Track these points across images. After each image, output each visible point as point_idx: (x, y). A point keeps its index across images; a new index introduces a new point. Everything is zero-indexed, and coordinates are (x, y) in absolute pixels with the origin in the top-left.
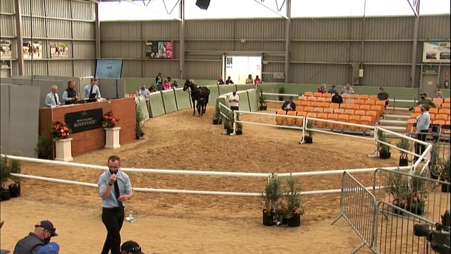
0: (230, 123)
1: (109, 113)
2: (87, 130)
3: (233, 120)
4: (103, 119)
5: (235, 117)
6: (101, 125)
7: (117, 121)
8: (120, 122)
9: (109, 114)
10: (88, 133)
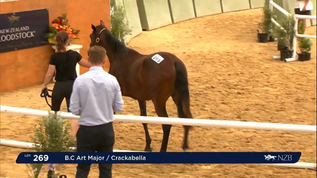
0: (287, 40)
1: (61, 19)
2: (19, 49)
3: (293, 33)
4: (48, 30)
5: (296, 28)
6: (47, 40)
7: (76, 33)
8: (80, 35)
9: (60, 21)
10: (21, 56)
